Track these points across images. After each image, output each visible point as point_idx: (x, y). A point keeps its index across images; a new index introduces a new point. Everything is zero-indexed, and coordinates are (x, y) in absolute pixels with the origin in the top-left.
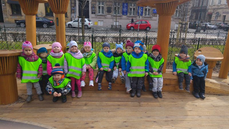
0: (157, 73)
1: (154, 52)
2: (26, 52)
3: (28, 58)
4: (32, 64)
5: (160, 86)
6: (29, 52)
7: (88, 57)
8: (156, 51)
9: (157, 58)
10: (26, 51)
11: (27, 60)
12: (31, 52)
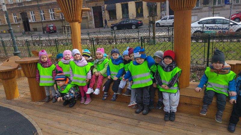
0: (167, 87)
1: (165, 60)
2: (42, 60)
3: (44, 64)
4: (46, 70)
5: (173, 105)
6: (45, 59)
7: (100, 63)
8: (168, 58)
9: (167, 67)
10: (43, 58)
11: (43, 67)
12: (46, 59)
